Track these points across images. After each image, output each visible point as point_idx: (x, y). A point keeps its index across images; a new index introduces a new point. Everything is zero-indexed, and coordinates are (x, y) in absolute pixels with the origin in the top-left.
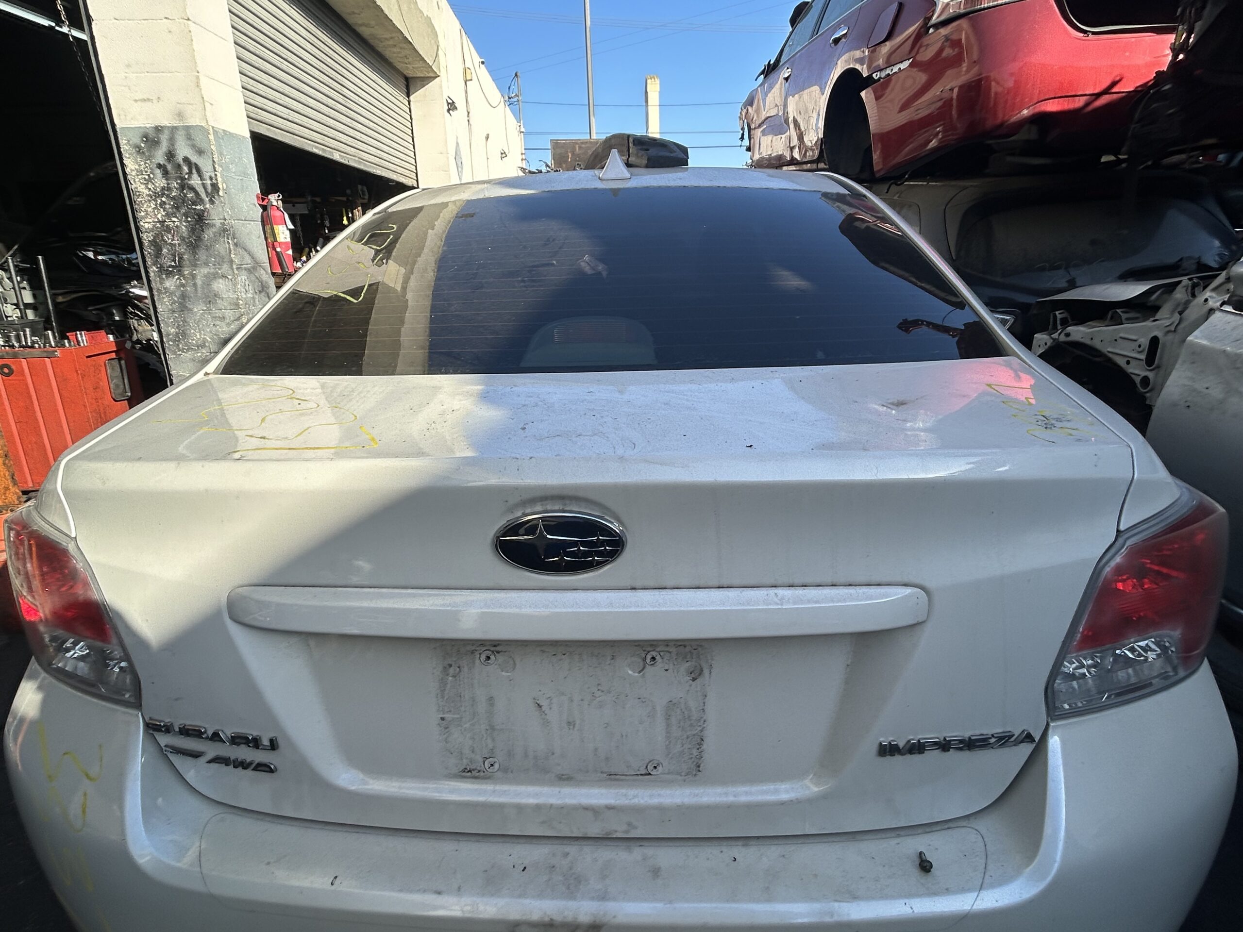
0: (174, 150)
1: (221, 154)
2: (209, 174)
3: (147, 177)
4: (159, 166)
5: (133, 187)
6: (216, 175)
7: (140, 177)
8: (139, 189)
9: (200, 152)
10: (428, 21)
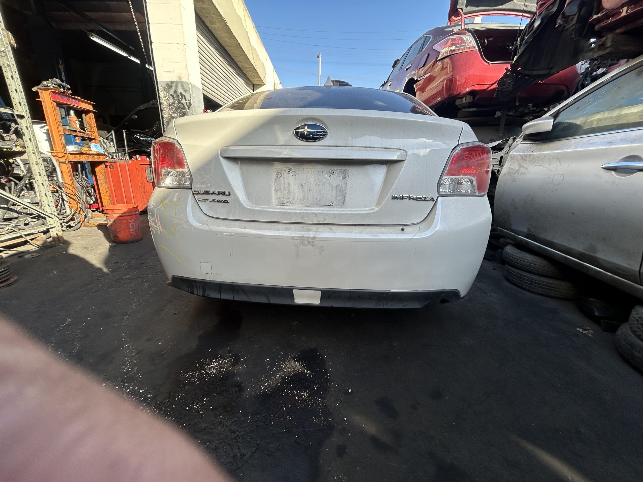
0: (177, 90)
1: (193, 92)
2: (188, 99)
3: (167, 99)
4: (171, 95)
5: (162, 102)
6: (191, 99)
7: (165, 98)
8: (164, 103)
9: (186, 91)
10: (263, 64)
